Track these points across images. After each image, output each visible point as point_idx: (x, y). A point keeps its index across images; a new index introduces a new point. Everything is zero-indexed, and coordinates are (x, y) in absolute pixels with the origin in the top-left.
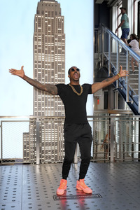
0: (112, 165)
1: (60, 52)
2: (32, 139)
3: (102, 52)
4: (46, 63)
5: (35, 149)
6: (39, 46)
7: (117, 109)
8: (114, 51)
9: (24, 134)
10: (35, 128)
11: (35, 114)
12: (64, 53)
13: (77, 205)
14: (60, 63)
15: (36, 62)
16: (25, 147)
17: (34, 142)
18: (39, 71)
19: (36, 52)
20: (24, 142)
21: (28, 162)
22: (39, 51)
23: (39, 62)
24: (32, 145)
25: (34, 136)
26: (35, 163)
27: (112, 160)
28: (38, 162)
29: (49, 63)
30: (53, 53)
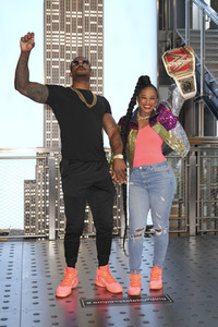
0: (193, 241)
1: (94, 28)
2: (41, 193)
3: (172, 29)
4: (68, 48)
5: (46, 210)
6: (55, 17)
7: (201, 136)
8: (195, 27)
9: (26, 182)
10: (46, 171)
11: (46, 144)
12: (101, 30)
13: (125, 316)
14: (94, 48)
15: (48, 47)
16: (27, 207)
17: (45, 198)
18: (55, 63)
19: (48, 28)
20: (26, 198)
21: (33, 235)
22: (55, 27)
23: (55, 47)
24: (40, 204)
25: (45, 187)
26: (47, 238)
27: (193, 231)
28: (52, 236)
29: (74, 49)
30: (80, 31)
